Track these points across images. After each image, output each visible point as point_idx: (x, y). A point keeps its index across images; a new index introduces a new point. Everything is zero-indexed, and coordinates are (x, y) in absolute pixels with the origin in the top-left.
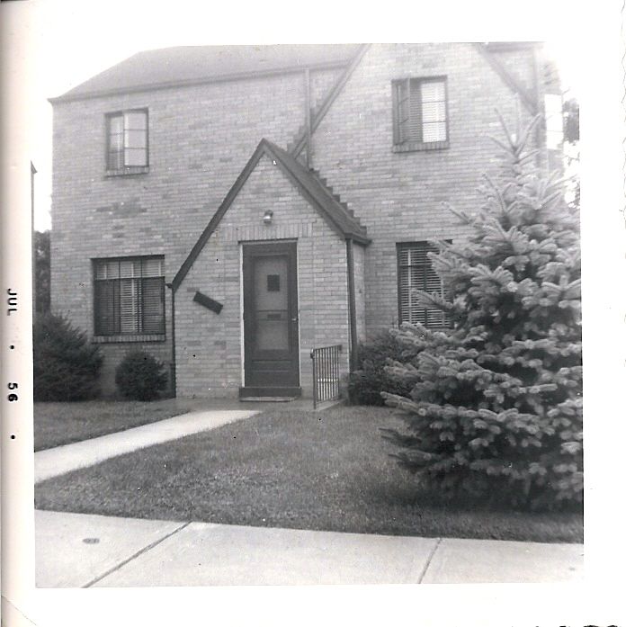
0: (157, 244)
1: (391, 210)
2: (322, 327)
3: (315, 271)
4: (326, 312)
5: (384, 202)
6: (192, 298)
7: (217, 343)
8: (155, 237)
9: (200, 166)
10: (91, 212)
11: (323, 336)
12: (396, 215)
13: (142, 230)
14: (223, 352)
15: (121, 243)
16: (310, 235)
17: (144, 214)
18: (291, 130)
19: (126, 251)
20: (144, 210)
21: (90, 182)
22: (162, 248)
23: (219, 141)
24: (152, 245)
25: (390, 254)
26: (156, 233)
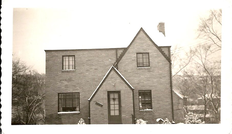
0: (77, 90)
1: (137, 83)
2: (128, 110)
3: (126, 97)
4: (128, 107)
5: (135, 81)
6: (95, 104)
7: (101, 114)
8: (77, 88)
9: (89, 70)
10: (58, 81)
11: (128, 112)
12: (138, 84)
13: (73, 86)
14: (103, 116)
15: (67, 89)
16: (124, 89)
17: (73, 82)
18: (112, 63)
19: (69, 91)
20: (74, 81)
21: (58, 73)
22: (79, 91)
23: (94, 64)
24: (76, 90)
25: (137, 93)
26: (77, 87)
